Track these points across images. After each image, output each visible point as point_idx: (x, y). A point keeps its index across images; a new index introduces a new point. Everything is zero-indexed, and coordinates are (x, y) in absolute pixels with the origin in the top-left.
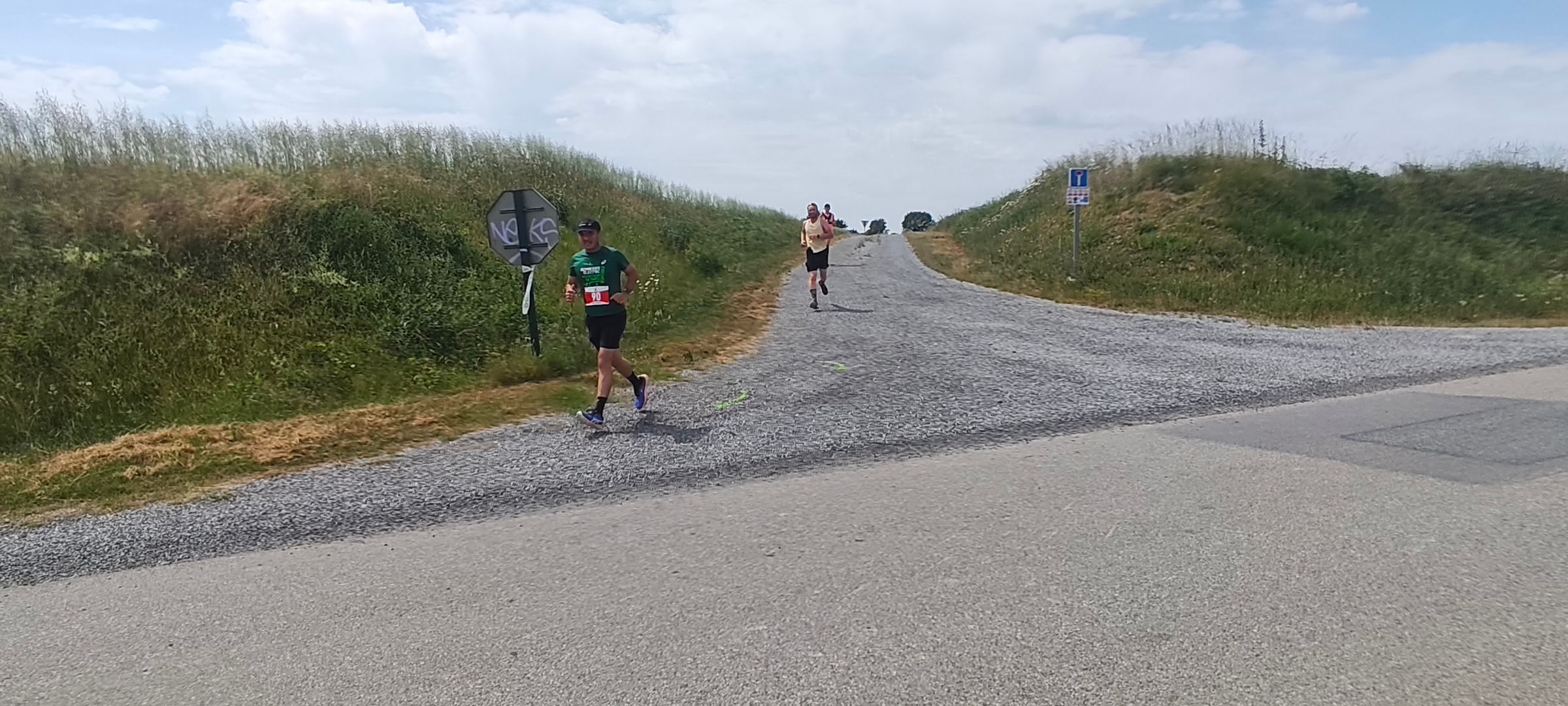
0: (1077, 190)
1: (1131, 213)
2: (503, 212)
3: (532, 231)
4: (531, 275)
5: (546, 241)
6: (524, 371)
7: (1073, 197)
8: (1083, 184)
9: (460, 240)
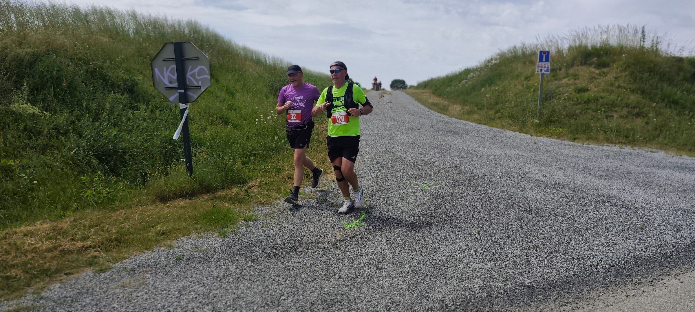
0: (543, 64)
1: (569, 80)
2: (165, 60)
3: (189, 75)
4: (187, 111)
5: (200, 84)
6: (178, 189)
7: (540, 68)
8: (547, 60)
9: (135, 84)
